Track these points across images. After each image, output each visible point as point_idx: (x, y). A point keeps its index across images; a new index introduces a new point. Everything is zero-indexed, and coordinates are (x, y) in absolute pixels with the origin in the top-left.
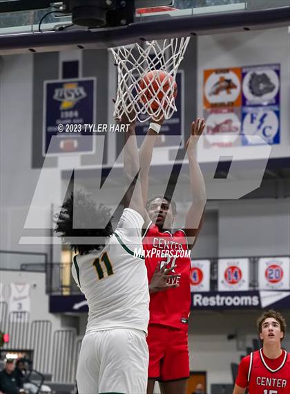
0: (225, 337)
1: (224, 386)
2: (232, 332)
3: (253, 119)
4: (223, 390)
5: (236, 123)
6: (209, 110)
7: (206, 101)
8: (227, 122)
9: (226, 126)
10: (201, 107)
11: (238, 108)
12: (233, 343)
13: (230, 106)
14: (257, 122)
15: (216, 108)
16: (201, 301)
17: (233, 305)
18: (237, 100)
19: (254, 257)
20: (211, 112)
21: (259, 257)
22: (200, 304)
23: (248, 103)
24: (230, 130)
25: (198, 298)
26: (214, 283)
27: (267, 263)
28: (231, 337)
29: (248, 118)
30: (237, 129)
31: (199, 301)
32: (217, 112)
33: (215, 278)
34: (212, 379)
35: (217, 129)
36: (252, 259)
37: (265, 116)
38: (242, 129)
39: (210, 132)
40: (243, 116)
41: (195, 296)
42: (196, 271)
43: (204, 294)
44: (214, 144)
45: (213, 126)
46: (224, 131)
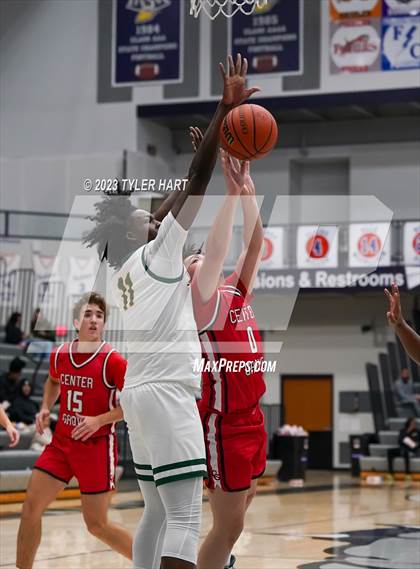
0: (358, 328)
1: (357, 394)
2: (368, 323)
3: (397, 33)
4: (356, 400)
5: (375, 39)
6: (337, 22)
7: (333, 10)
8: (363, 38)
9: (362, 44)
10: (326, 18)
11: (377, 19)
12: (369, 336)
13: (365, 17)
14: (402, 38)
15: (347, 19)
16: (327, 280)
17: (369, 286)
18: (376, 8)
19: (398, 221)
20: (340, 25)
21: (405, 221)
22: (325, 285)
23: (390, 12)
24: (366, 49)
25: (321, 276)
26: (343, 256)
27: (416, 229)
28: (366, 329)
29: (390, 33)
30: (375, 47)
31: (323, 280)
32: (348, 25)
33: (345, 249)
34: (341, 385)
35: (348, 48)
36: (395, 224)
37: (413, 29)
38: (382, 48)
39: (339, 52)
40: (384, 30)
41: (318, 274)
42: (319, 240)
43: (330, 271)
44: (344, 69)
45: (343, 43)
46: (358, 51)
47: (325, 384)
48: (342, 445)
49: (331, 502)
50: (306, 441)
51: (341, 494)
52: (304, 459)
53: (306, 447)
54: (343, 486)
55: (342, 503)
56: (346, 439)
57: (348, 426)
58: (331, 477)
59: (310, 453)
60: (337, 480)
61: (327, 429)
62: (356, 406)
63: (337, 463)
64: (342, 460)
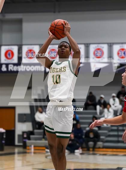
1: (25, 115)
2: (30, 86)
4: (25, 117)
22: (12, 70)
26: (20, 59)
28: (29, 88)
33: (20, 55)
42: (10, 52)
43: (14, 65)
47: (12, 110)
48: (19, 136)
49: (14, 159)
50: (5, 134)
51: (18, 156)
52: (4, 142)
53: (4, 137)
54: (19, 153)
55: (18, 160)
56: (21, 133)
57: (21, 128)
58: (14, 149)
59: (6, 139)
60: (16, 150)
61: (13, 129)
62: (25, 120)
63: (17, 143)
64: (19, 142)
